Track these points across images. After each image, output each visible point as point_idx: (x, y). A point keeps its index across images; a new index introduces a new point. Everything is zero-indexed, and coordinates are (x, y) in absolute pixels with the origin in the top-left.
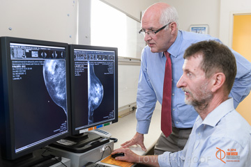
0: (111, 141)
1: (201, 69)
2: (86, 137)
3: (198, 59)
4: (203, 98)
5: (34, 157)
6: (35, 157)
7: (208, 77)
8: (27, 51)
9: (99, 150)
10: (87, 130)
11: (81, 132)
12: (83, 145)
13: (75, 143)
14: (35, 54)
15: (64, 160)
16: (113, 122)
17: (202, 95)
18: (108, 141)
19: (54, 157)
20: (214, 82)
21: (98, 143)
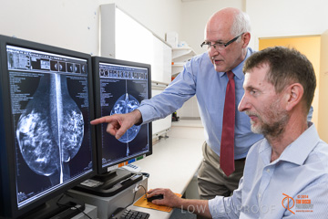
0: (144, 178)
1: (269, 81)
2: (114, 174)
3: (264, 70)
4: (276, 120)
6: (49, 206)
7: (279, 91)
8: (34, 60)
9: (131, 191)
10: (116, 167)
11: (109, 169)
12: (111, 186)
13: (101, 183)
14: (45, 65)
15: (89, 209)
16: (147, 154)
18: (140, 178)
20: (288, 97)
21: (129, 182)
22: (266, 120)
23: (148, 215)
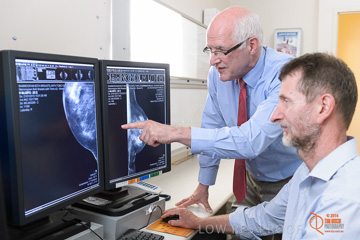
0: (161, 199)
2: (126, 193)
4: (306, 133)
5: (52, 222)
9: (143, 212)
10: (126, 183)
11: (118, 186)
12: (122, 205)
13: (110, 202)
15: (95, 226)
16: (164, 171)
17: (303, 129)
18: (156, 199)
19: (79, 221)
20: (320, 109)
21: (142, 201)
22: (295, 132)
23: (162, 237)
